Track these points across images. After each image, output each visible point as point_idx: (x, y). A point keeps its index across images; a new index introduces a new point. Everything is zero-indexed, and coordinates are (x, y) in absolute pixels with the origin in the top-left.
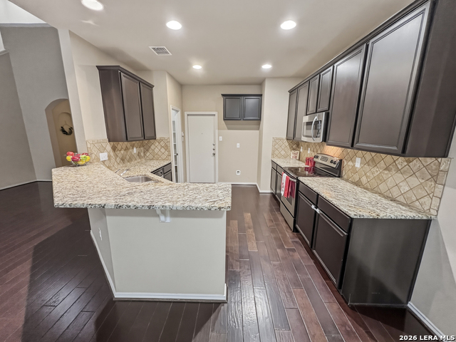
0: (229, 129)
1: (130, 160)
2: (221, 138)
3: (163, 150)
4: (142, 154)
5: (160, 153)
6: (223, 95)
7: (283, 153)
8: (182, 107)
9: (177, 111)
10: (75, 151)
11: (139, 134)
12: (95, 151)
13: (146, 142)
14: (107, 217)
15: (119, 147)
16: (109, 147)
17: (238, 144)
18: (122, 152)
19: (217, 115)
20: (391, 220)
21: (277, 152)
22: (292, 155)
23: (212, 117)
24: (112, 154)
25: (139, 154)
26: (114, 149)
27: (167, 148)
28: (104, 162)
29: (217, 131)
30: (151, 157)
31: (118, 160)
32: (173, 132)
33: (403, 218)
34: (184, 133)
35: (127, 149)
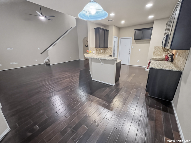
0: (136, 43)
1: (100, 54)
2: (132, 47)
3: (110, 51)
4: (104, 52)
5: (109, 52)
6: (135, 30)
7: (159, 53)
8: (119, 36)
9: (117, 38)
10: (88, 50)
11: (103, 46)
12: (92, 50)
13: (105, 48)
14: (93, 63)
15: (98, 50)
16: (95, 49)
17: (140, 50)
18: (98, 51)
19: (132, 38)
20: (163, 70)
21: (156, 53)
22: (164, 54)
23: (130, 39)
24: (96, 51)
25: (103, 52)
26: (96, 50)
27: (111, 50)
28: (94, 53)
29: (131, 44)
30: (106, 53)
31: (97, 53)
32: (113, 45)
33: (168, 70)
34: (119, 45)
35: (99, 50)
